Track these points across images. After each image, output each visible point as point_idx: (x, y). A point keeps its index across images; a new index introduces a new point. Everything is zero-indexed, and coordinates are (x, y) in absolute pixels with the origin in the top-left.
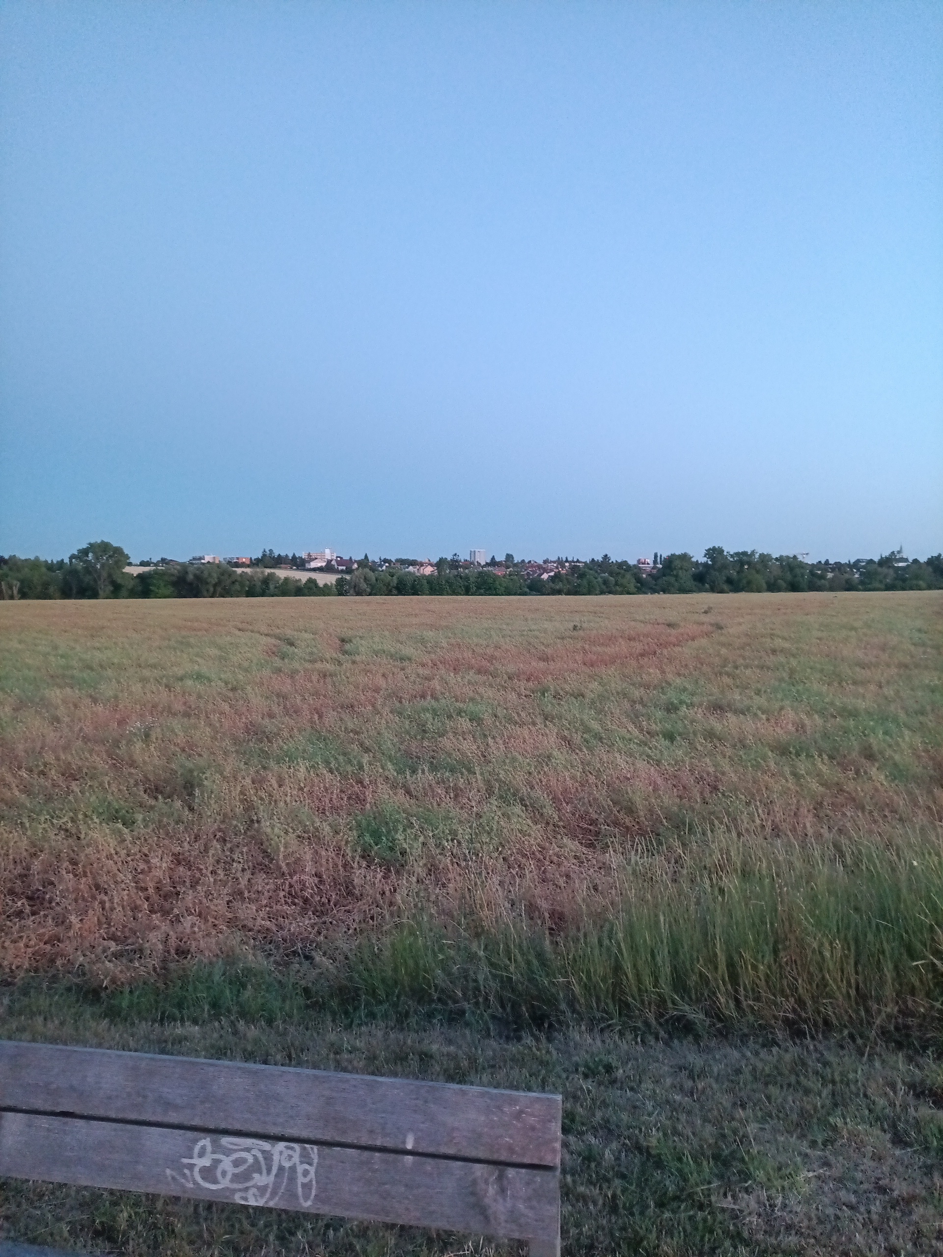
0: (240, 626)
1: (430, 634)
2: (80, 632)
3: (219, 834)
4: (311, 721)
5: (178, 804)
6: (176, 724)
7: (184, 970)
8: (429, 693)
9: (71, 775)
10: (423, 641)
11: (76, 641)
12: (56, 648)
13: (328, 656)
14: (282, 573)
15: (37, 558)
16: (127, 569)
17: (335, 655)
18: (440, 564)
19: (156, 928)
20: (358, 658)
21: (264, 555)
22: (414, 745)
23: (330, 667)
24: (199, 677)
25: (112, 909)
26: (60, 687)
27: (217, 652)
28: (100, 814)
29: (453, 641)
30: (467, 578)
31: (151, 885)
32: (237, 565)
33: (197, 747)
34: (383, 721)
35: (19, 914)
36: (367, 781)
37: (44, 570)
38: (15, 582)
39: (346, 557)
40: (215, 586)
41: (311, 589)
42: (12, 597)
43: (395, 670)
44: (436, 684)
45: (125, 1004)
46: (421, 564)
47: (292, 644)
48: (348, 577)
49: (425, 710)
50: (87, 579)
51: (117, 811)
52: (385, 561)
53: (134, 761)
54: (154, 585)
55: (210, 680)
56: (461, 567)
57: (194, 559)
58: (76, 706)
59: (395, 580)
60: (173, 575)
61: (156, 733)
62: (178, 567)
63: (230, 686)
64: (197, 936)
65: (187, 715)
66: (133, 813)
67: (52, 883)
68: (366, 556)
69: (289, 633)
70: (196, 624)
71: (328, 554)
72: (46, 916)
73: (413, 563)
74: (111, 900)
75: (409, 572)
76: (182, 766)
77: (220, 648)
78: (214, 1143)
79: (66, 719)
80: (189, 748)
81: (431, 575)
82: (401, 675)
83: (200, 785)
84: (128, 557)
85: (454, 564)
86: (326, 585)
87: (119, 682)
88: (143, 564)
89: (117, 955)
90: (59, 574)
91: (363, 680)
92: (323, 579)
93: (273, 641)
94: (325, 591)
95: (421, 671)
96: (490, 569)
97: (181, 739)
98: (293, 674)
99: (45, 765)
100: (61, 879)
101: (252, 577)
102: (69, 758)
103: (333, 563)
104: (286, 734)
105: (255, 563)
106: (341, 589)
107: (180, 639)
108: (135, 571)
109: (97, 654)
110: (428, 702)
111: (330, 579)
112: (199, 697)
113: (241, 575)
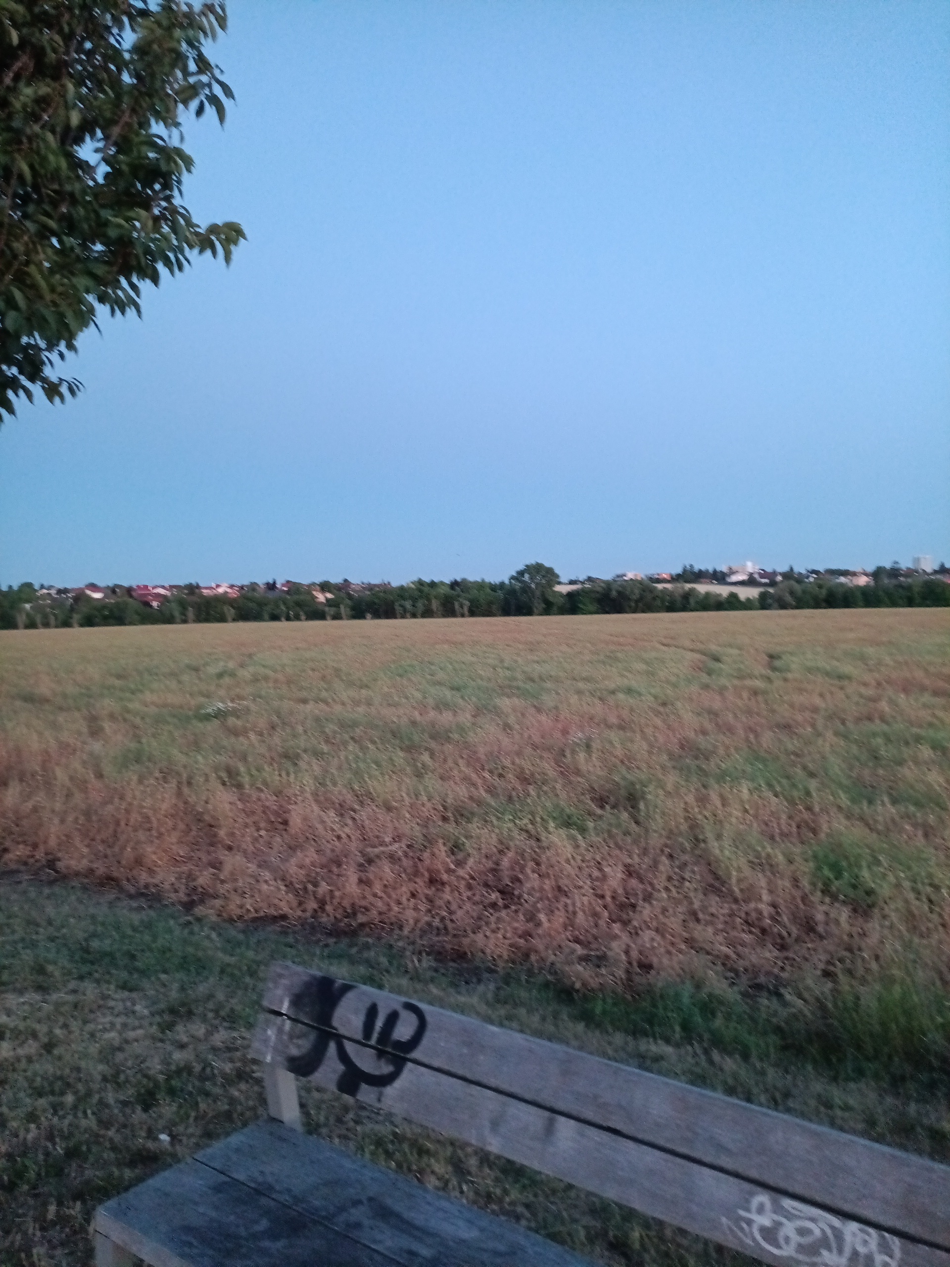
0: (665, 641)
1: (870, 651)
2: (521, 646)
3: (667, 850)
4: (747, 740)
5: (625, 816)
6: (614, 736)
7: (649, 984)
8: (876, 715)
9: (525, 780)
10: (863, 658)
11: (518, 655)
12: (502, 661)
13: (756, 673)
14: (702, 588)
15: (483, 581)
16: (558, 588)
17: (764, 672)
18: (878, 574)
19: (616, 937)
20: (789, 676)
21: (685, 571)
22: (866, 772)
23: (759, 684)
24: (629, 691)
25: (575, 913)
26: (508, 697)
27: (644, 667)
28: (554, 818)
29: (900, 659)
30: (909, 588)
31: (608, 895)
32: (658, 581)
33: (635, 760)
34: (827, 745)
35: (494, 905)
36: (817, 809)
37: (489, 591)
38: (464, 602)
39: (769, 570)
40: (637, 601)
41: (732, 603)
42: (463, 616)
43: (833, 689)
44: (884, 706)
45: (598, 1010)
46: (854, 574)
47: (717, 659)
48: (771, 590)
49: (875, 735)
50: (524, 598)
51: (569, 817)
52: (814, 572)
53: (578, 770)
54: (581, 602)
55: (640, 694)
56: (901, 575)
57: (618, 576)
58: (523, 715)
59: (824, 592)
60: (598, 592)
61: (595, 745)
62: (602, 585)
63: (660, 701)
64: (657, 952)
65: (621, 728)
66: (584, 820)
67: (519, 880)
68: (792, 569)
69: (713, 648)
70: (621, 640)
71: (750, 567)
72: (516, 911)
73: (845, 573)
74: (574, 904)
75: (842, 584)
76: (624, 778)
77: (647, 663)
78: (775, 1202)
79: (517, 727)
80: (628, 760)
81: (867, 586)
82: (841, 695)
83: (643, 798)
84: (558, 576)
85: (894, 573)
86: (748, 600)
87: (557, 693)
88: (572, 582)
89: (585, 959)
90: (500, 594)
91: (798, 699)
92: (745, 593)
93: (698, 656)
94: (747, 605)
95: (863, 690)
96: (939, 577)
97: (619, 752)
98: (722, 690)
99: (503, 768)
100: (528, 877)
101: (673, 592)
102: (523, 763)
103: (756, 576)
104: (721, 751)
105: (676, 579)
106: (764, 603)
107: (608, 654)
108: (564, 589)
109: (536, 666)
110: (878, 726)
111: (752, 593)
112: (632, 710)
113: (662, 591)
